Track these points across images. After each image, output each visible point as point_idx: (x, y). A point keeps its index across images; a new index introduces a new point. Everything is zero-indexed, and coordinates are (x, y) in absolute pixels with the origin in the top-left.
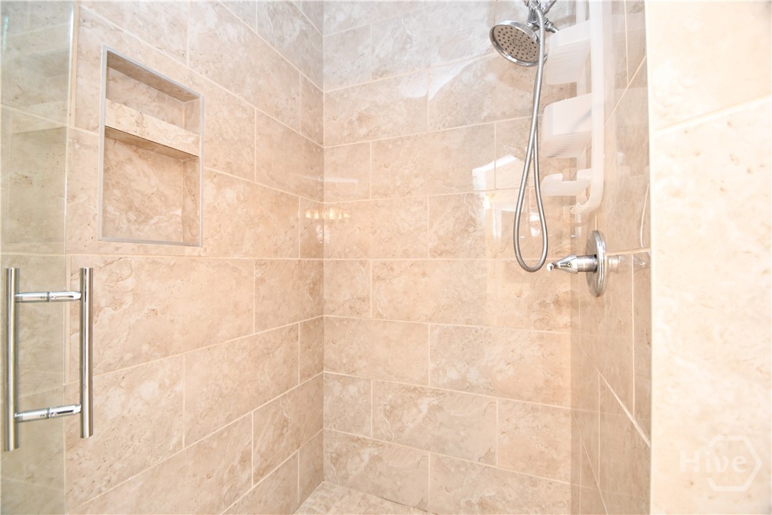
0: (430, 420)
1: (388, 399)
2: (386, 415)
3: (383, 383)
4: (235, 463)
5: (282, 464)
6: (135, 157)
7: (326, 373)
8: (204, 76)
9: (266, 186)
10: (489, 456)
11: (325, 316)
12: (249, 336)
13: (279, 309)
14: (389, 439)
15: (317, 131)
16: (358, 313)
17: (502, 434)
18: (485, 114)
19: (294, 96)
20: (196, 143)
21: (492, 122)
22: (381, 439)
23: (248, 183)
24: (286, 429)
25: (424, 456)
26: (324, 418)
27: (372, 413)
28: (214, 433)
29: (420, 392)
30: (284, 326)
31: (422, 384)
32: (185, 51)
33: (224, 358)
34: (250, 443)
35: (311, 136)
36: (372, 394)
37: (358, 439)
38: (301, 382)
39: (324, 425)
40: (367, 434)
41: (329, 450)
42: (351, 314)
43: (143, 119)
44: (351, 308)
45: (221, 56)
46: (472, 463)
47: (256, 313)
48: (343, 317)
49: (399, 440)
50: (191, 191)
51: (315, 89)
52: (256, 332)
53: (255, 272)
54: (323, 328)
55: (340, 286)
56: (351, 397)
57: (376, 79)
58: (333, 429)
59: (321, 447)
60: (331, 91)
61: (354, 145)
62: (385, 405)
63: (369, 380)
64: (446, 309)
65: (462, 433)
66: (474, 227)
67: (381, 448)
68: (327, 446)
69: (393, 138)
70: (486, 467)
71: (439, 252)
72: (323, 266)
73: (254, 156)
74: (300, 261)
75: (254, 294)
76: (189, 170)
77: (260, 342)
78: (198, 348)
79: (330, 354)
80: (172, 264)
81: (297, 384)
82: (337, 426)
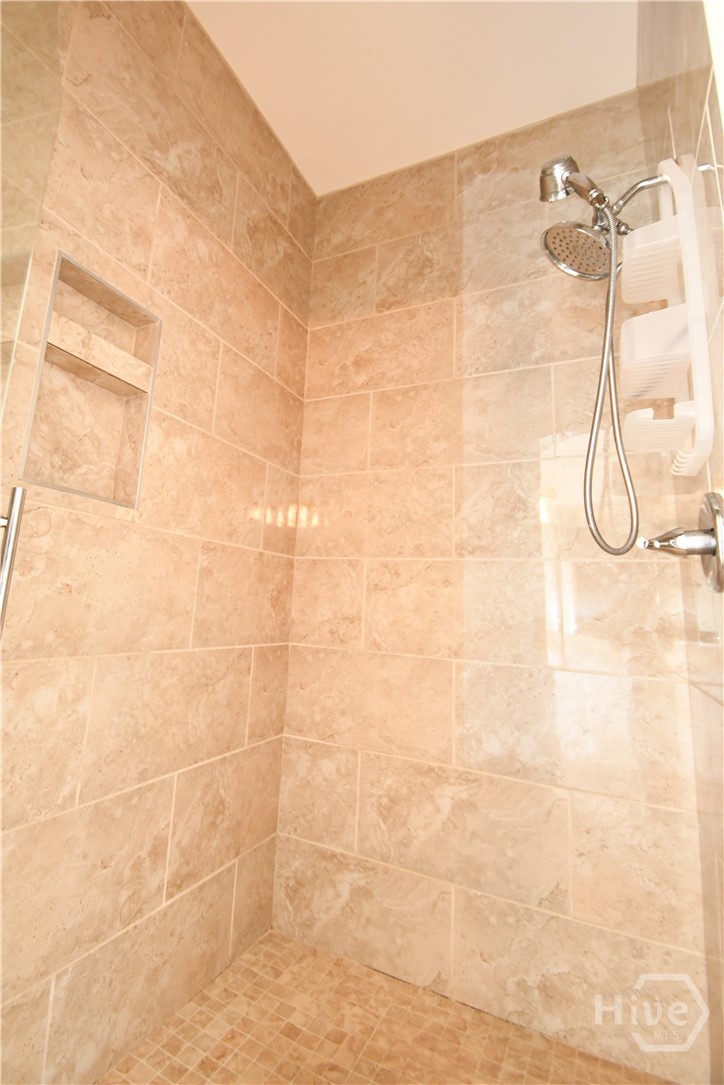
0: (455, 827)
1: (385, 787)
2: (381, 814)
3: (378, 757)
4: (144, 854)
5: (210, 876)
6: (71, 387)
7: (286, 738)
8: (165, 297)
9: (226, 442)
10: (556, 897)
11: (290, 644)
12: (184, 650)
13: (227, 620)
14: (386, 859)
15: (297, 378)
16: (342, 641)
17: (578, 856)
18: (537, 354)
19: (271, 331)
20: (147, 375)
21: (548, 365)
22: (372, 857)
23: (203, 434)
24: (221, 816)
25: (443, 892)
26: (280, 814)
27: (357, 810)
28: (119, 793)
29: (437, 775)
30: (232, 647)
31: (443, 762)
32: (147, 266)
33: (146, 676)
34: (167, 826)
35: (288, 384)
36: (359, 776)
37: (334, 855)
38: (249, 744)
39: (279, 826)
40: (348, 847)
41: (283, 872)
42: (332, 642)
43: (90, 339)
44: (332, 633)
45: (188, 275)
46: (526, 909)
47: (196, 619)
48: (318, 646)
49: (402, 860)
50: (133, 438)
51: (299, 325)
52: (194, 647)
53: (200, 558)
54: (287, 664)
55: (316, 598)
56: (326, 780)
57: (381, 312)
58: (293, 836)
59: (271, 864)
60: (319, 328)
61: (348, 397)
62: (380, 797)
63: (354, 753)
64: (482, 637)
65: (510, 853)
66: (524, 511)
67: (371, 873)
68: (281, 865)
69: (405, 386)
70: (552, 918)
71: (470, 548)
72: (292, 567)
73: (213, 400)
74: (261, 554)
75: (195, 589)
76: (133, 410)
77: (197, 665)
78: (115, 653)
79: (295, 706)
80: (98, 526)
81: (243, 746)
82: (299, 831)
